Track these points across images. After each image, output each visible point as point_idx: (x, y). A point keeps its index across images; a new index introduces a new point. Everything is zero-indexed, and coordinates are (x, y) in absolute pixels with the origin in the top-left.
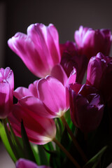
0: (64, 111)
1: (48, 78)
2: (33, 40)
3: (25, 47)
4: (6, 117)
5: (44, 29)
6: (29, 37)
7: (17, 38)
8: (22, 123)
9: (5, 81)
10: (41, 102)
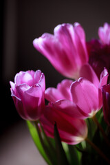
0: (97, 111)
1: (81, 81)
2: (61, 40)
3: (52, 48)
4: (37, 119)
5: (71, 29)
6: (57, 37)
7: (45, 39)
8: (55, 125)
9: (37, 85)
10: (75, 105)
